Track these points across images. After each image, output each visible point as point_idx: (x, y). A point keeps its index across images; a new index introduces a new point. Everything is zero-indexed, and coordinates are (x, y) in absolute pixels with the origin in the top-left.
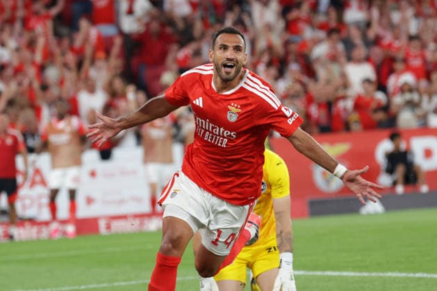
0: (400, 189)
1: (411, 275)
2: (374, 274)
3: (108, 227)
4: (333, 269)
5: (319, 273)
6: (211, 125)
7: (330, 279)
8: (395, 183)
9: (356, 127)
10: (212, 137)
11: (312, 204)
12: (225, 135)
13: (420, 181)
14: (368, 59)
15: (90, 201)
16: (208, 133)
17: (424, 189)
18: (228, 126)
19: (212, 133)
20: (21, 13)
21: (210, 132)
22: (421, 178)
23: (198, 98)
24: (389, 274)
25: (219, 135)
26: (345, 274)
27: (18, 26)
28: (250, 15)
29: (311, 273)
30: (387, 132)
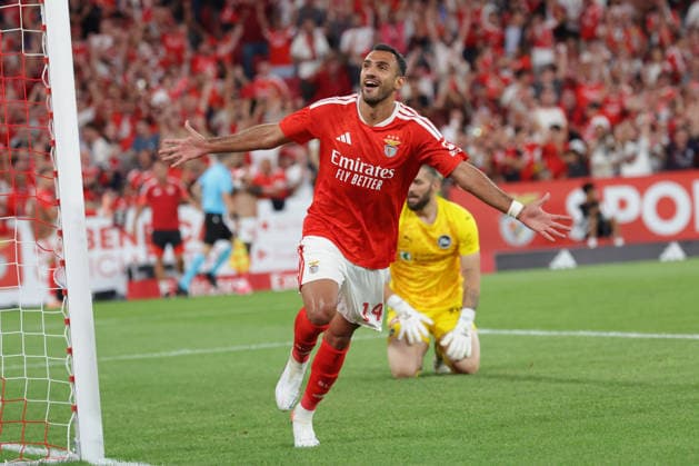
0: (593, 242)
1: (604, 334)
2: (565, 333)
3: (281, 282)
4: (520, 328)
5: (506, 332)
6: (362, 164)
7: (517, 337)
8: (587, 236)
9: (547, 176)
10: (363, 179)
11: (499, 258)
12: (382, 175)
13: (615, 233)
14: (559, 104)
15: (262, 255)
16: (356, 175)
17: (619, 242)
18: (386, 163)
19: (363, 174)
20: (188, 54)
21: (359, 174)
22: (616, 230)
23: (344, 133)
24: (582, 333)
25: (373, 177)
26: (533, 333)
27: (186, 68)
28: (433, 54)
29: (497, 332)
30: (580, 181)
